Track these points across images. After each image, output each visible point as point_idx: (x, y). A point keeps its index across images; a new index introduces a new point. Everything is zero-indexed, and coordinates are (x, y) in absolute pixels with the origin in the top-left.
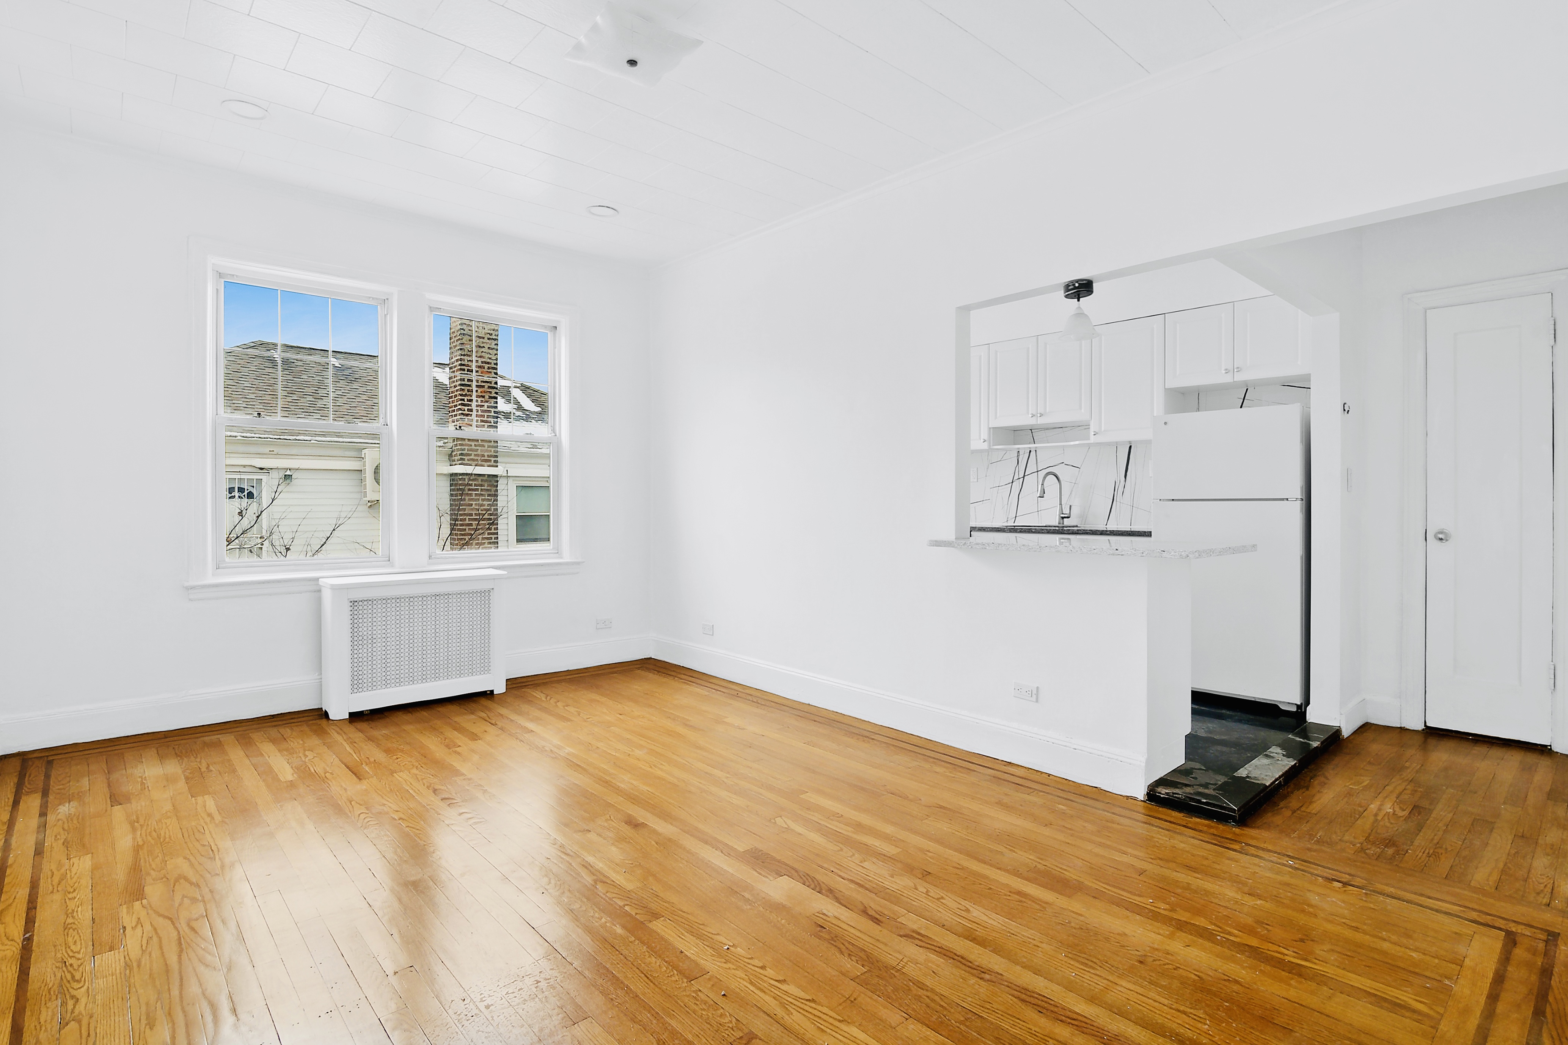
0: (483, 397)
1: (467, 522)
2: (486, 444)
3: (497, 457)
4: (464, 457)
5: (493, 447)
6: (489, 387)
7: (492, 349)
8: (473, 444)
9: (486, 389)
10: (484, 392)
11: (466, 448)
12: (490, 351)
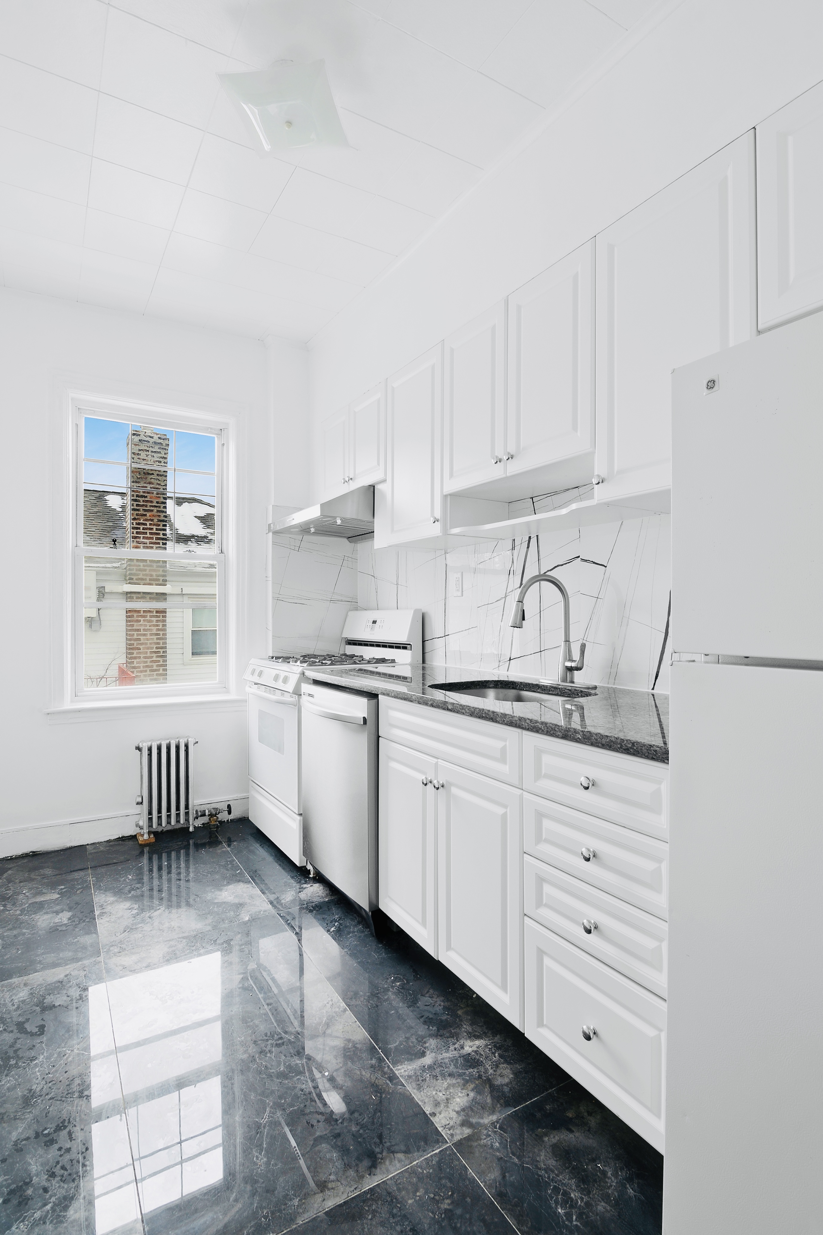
0: (152, 520)
1: (135, 637)
2: (155, 565)
3: (165, 576)
4: (132, 577)
5: (161, 567)
6: (158, 511)
7: (161, 476)
8: (141, 564)
9: (154, 513)
10: (153, 516)
11: (135, 568)
12: (160, 478)
